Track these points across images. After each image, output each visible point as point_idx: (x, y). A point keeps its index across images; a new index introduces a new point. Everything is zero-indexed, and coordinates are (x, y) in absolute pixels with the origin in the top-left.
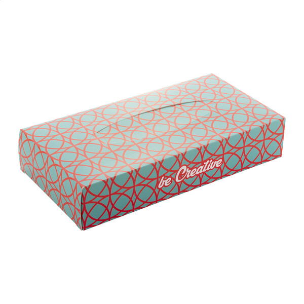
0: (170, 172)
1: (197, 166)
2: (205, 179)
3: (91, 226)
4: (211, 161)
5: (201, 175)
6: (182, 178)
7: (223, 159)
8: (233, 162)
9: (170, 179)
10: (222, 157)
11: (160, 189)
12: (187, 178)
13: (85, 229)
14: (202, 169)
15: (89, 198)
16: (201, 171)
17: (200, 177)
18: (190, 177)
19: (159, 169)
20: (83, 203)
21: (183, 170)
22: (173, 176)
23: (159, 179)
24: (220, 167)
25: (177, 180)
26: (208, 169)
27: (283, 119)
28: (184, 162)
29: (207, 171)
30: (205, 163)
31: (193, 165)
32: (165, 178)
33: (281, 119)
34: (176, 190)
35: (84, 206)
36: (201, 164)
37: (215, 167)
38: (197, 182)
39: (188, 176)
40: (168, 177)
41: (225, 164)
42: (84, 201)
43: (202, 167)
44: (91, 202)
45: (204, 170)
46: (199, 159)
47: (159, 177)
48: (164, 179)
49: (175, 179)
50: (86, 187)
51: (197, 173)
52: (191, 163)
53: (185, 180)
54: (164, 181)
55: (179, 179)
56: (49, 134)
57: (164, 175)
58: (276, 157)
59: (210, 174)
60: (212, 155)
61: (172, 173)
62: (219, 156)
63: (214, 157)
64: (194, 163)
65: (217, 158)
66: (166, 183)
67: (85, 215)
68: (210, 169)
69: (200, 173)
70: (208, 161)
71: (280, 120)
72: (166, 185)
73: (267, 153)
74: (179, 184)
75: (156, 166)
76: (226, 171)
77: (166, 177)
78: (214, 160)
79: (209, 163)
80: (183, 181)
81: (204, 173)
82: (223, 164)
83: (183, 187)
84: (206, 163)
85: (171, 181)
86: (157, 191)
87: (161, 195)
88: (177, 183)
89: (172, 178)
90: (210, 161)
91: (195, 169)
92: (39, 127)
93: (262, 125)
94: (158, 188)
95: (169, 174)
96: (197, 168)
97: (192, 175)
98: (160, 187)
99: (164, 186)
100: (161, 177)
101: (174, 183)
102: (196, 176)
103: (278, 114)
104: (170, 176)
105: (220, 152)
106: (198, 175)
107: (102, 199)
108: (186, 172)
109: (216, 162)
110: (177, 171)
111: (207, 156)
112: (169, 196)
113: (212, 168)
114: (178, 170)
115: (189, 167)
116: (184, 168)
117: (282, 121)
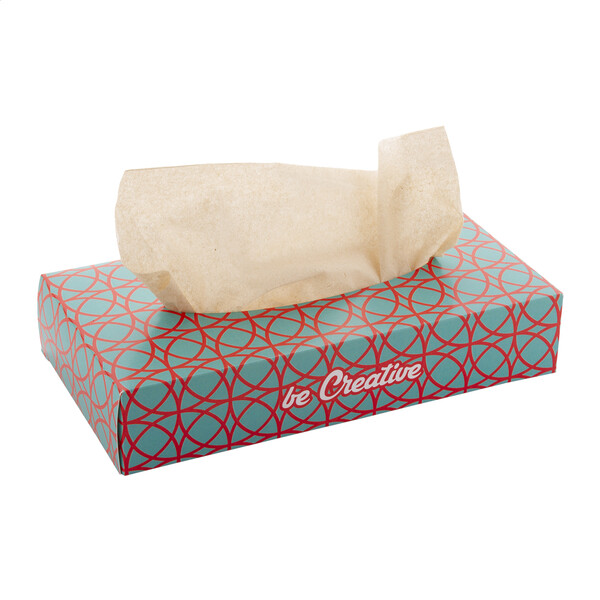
0: (308, 380)
1: (366, 373)
2: (384, 399)
3: (140, 468)
4: (398, 365)
5: (375, 392)
6: (333, 393)
7: (423, 364)
8: (445, 372)
9: (307, 392)
10: (420, 359)
11: (287, 411)
12: (344, 395)
13: (126, 474)
14: (375, 381)
15: (134, 412)
16: (375, 384)
17: (372, 395)
18: (352, 393)
19: (283, 372)
20: (123, 422)
21: (335, 378)
22: (314, 388)
23: (284, 391)
24: (416, 380)
25: (323, 397)
26: (390, 381)
27: (558, 296)
28: (338, 362)
29: (387, 384)
30: (383, 369)
31: (356, 369)
32: (297, 390)
33: (554, 294)
34: (320, 416)
35: (125, 428)
36: (374, 369)
37: (406, 378)
38: (368, 404)
39: (346, 391)
40: (303, 389)
41: (428, 374)
42: (125, 419)
43: (376, 376)
44: (138, 421)
45: (382, 383)
46: (370, 359)
47: (284, 387)
48: (294, 392)
49: (317, 395)
50: (128, 392)
51: (367, 386)
52: (352, 365)
53: (340, 398)
54: (294, 396)
55: (327, 395)
56: (91, 287)
57: (294, 384)
58: (543, 371)
59: (396, 391)
60: (399, 354)
61: (312, 381)
62: (413, 357)
63: (403, 358)
64: (361, 366)
65: (408, 361)
66: (300, 399)
67: (126, 446)
68: (395, 382)
69: (372, 388)
70: (390, 366)
71: (551, 298)
72: (299, 403)
73: (522, 360)
74: (328, 405)
75: (277, 365)
76: (429, 389)
77: (299, 389)
78: (403, 365)
79: (392, 369)
80: (335, 399)
81: (382, 388)
82: (424, 376)
83: (337, 411)
84: (387, 369)
85: (310, 397)
86: (279, 413)
87: (288, 423)
88: (322, 403)
89: (312, 392)
90: (394, 364)
91: (363, 379)
92: (78, 273)
93: (510, 304)
94: (281, 408)
95: (305, 382)
96: (366, 378)
97: (354, 390)
98: (285, 405)
99: (294, 404)
100: (288, 387)
101: (315, 402)
102: (364, 393)
103: (550, 285)
104: (307, 388)
105: (417, 349)
106: (370, 391)
107: (163, 418)
108: (342, 382)
109: (407, 369)
110: (322, 379)
111: (387, 355)
112: (304, 426)
113: (398, 379)
114: (325, 377)
115: (348, 374)
116: (339, 373)
117: (556, 301)
